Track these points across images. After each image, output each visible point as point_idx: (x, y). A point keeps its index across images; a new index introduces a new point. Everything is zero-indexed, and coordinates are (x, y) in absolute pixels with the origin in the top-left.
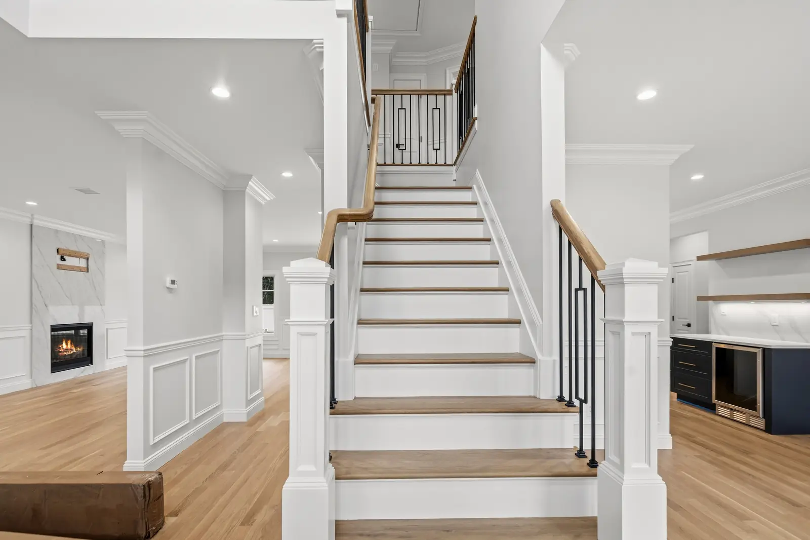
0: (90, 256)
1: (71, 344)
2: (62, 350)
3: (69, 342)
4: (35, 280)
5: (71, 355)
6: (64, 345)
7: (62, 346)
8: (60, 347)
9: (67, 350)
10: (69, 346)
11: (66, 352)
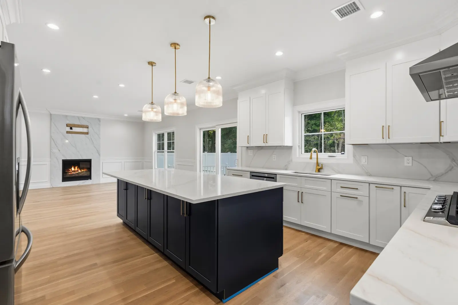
0: (89, 126)
1: (78, 168)
2: (71, 171)
3: (76, 168)
4: (53, 139)
5: (77, 174)
6: (73, 169)
7: (72, 170)
8: (70, 170)
9: (74, 171)
10: (76, 169)
11: (74, 172)
